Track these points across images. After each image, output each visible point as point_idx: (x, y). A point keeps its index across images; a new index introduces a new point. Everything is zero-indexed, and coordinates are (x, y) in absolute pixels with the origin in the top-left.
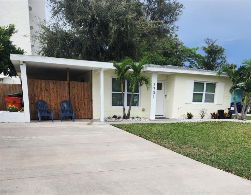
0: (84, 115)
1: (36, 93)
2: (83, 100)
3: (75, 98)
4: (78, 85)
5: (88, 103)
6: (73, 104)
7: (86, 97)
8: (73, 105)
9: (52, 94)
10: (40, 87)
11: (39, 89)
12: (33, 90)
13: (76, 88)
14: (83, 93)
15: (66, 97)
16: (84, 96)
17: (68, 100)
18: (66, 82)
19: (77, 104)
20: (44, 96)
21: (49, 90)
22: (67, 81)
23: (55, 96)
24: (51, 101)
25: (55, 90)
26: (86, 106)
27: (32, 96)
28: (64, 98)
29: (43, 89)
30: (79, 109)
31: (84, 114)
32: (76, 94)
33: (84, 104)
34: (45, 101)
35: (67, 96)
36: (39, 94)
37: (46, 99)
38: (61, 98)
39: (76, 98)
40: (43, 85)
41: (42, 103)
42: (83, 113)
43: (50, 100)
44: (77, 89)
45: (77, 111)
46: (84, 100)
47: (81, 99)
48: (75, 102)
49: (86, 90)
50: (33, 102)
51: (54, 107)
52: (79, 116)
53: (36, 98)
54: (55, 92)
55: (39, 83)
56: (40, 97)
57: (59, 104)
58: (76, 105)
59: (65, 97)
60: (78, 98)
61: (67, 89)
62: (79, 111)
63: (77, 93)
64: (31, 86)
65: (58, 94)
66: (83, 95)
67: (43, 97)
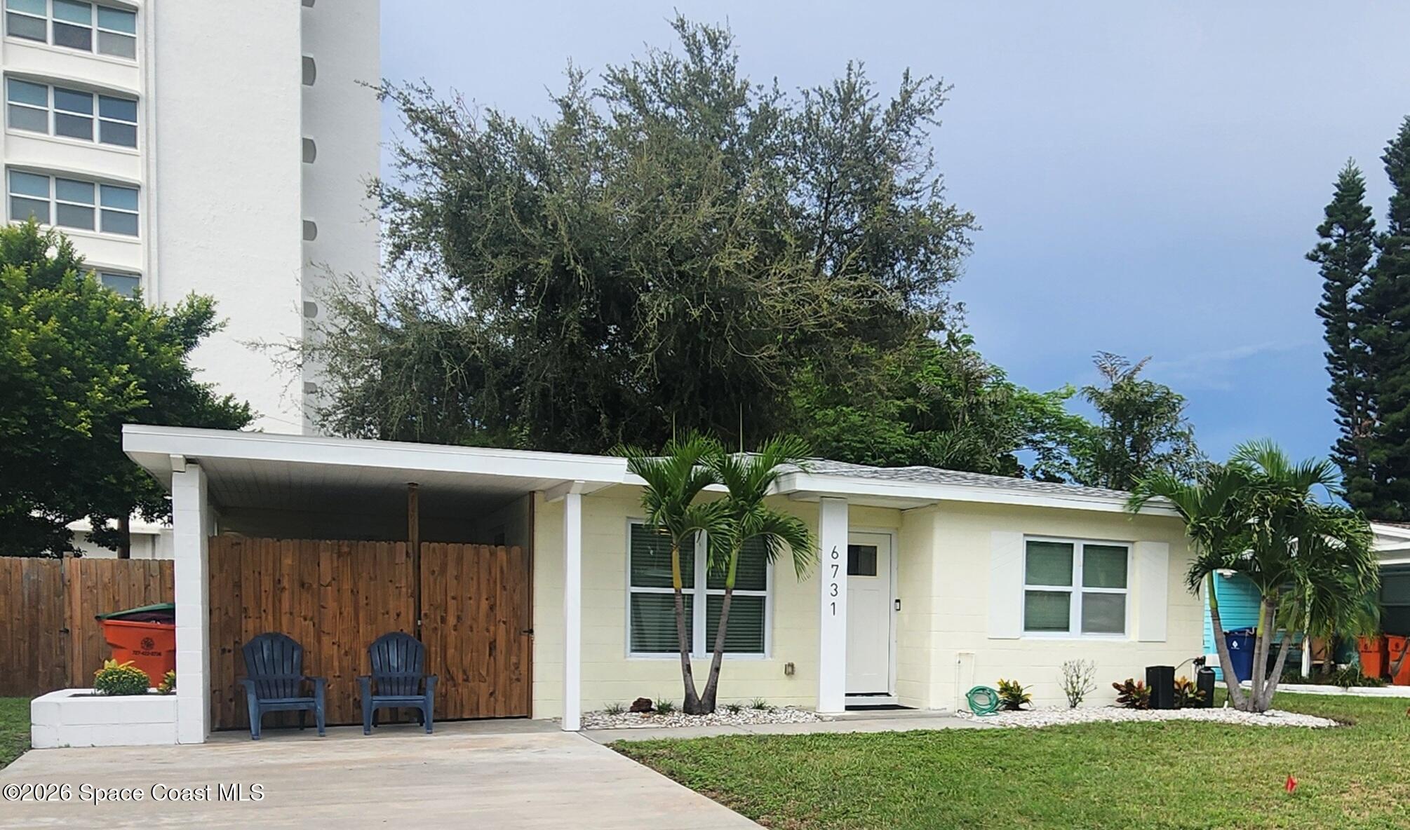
0: (488, 702)
1: (249, 602)
2: (488, 630)
3: (443, 620)
4: (460, 560)
5: (508, 641)
6: (433, 649)
7: (501, 614)
8: (433, 656)
9: (332, 605)
10: (270, 571)
11: (267, 583)
12: (238, 585)
13: (452, 571)
14: (484, 596)
15: (398, 615)
16: (492, 608)
17: (408, 629)
18: (401, 546)
19: (456, 648)
20: (291, 613)
21: (315, 586)
22: (406, 541)
23: (345, 614)
24: (326, 640)
25: (347, 586)
26: (501, 659)
27: (227, 613)
28: (392, 620)
29: (285, 583)
30: (464, 672)
31: (491, 694)
32: (452, 605)
33: (492, 646)
34: (295, 637)
35: (403, 610)
36: (267, 603)
37: (299, 630)
38: (372, 620)
39: (452, 620)
40: (288, 561)
41: (277, 646)
42: (484, 689)
43: (319, 634)
44: (457, 577)
45: (452, 679)
46: (492, 628)
47: (475, 626)
48: (444, 638)
49: (501, 584)
50: (230, 646)
51: (336, 664)
52: (462, 705)
53: (250, 625)
54: (347, 595)
55: (267, 553)
56: (270, 618)
57: (363, 652)
58: (451, 652)
59: (393, 614)
60: (459, 618)
61: (405, 579)
62: (466, 680)
63: (454, 598)
64: (226, 567)
65: (363, 602)
66: (484, 605)
67: (285, 620)
